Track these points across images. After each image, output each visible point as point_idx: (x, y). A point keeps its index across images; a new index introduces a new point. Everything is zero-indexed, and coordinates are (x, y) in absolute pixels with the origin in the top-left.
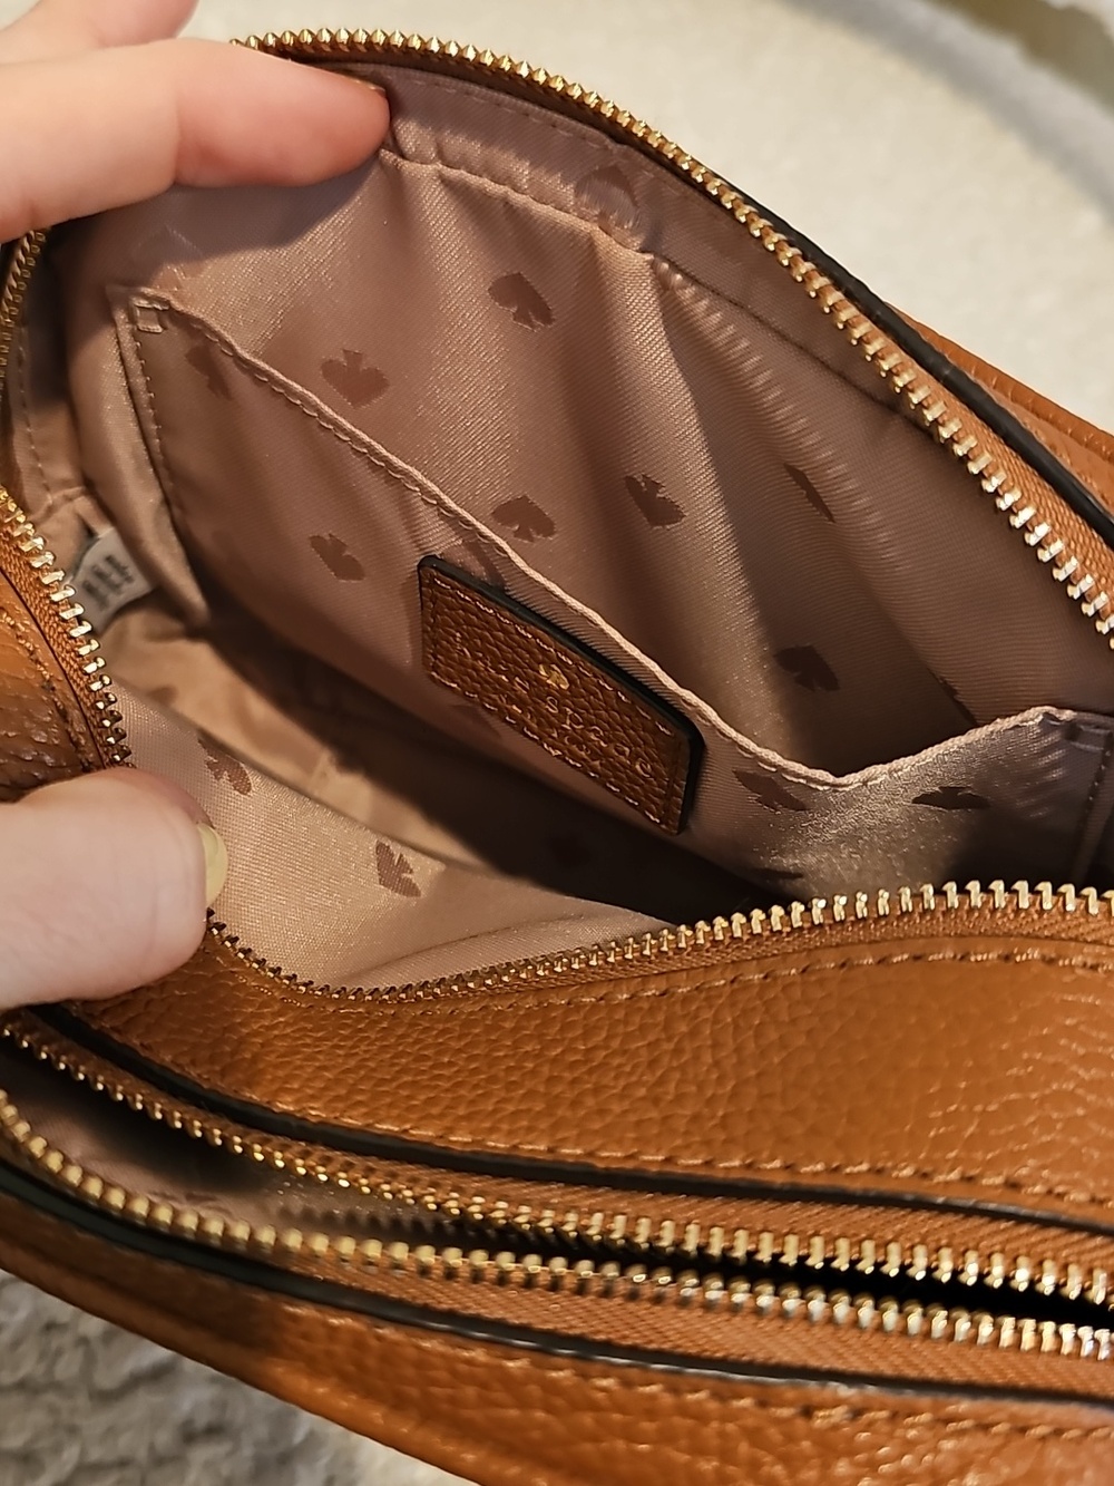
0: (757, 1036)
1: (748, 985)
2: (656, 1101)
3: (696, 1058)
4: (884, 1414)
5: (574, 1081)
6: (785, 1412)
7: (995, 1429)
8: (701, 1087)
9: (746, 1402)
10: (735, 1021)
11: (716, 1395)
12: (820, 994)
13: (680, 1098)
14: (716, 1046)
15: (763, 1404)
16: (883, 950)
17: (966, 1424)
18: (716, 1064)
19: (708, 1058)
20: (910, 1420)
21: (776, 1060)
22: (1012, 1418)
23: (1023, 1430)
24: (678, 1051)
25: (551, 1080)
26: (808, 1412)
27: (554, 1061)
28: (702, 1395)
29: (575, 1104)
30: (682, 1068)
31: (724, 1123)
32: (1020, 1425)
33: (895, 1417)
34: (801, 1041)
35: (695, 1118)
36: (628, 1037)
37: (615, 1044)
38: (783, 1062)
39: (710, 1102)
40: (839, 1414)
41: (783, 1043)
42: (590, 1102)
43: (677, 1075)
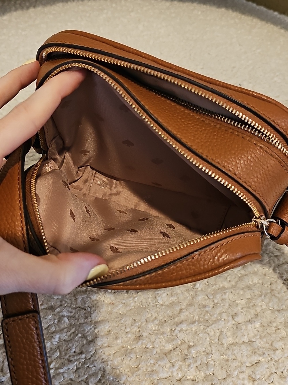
0: (213, 136)
1: (216, 128)
2: (194, 137)
3: (203, 134)
4: (203, 253)
5: (184, 127)
6: (190, 260)
7: (218, 247)
8: (201, 139)
9: (185, 262)
10: (212, 132)
11: (180, 263)
12: (226, 135)
13: (197, 138)
14: (207, 134)
15: (187, 261)
16: (239, 133)
17: (214, 248)
18: (205, 137)
19: (205, 135)
20: (207, 252)
21: (214, 141)
22: (220, 244)
23: (223, 245)
24: (201, 131)
25: (181, 124)
26: (193, 258)
27: (182, 122)
28: (179, 264)
29: (182, 130)
30: (200, 134)
31: (202, 145)
32: (222, 244)
33: (204, 252)
34: (219, 140)
35: (198, 142)
36: (195, 125)
37: (193, 125)
38: (215, 142)
39: (202, 141)
40: (197, 256)
41: (217, 139)
42: (185, 131)
43: (199, 135)
